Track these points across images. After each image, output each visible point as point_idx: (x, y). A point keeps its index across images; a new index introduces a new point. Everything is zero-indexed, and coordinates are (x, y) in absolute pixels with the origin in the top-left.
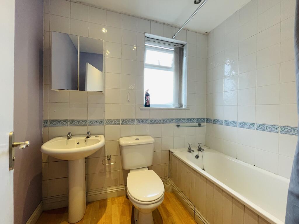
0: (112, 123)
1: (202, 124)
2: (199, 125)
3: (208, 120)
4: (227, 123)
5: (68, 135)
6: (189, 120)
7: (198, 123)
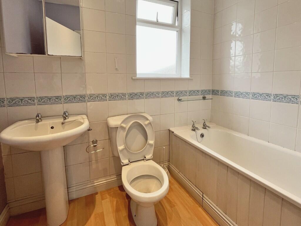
0: (96, 99)
1: (208, 97)
2: (204, 98)
3: (214, 91)
4: (238, 95)
5: (36, 117)
6: (192, 93)
7: (202, 96)
